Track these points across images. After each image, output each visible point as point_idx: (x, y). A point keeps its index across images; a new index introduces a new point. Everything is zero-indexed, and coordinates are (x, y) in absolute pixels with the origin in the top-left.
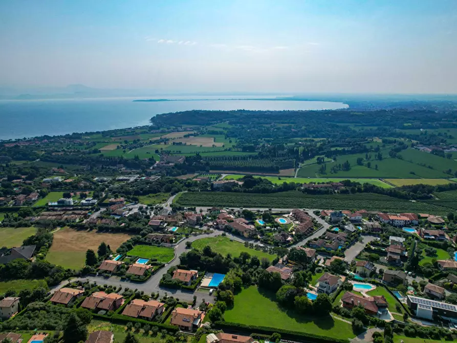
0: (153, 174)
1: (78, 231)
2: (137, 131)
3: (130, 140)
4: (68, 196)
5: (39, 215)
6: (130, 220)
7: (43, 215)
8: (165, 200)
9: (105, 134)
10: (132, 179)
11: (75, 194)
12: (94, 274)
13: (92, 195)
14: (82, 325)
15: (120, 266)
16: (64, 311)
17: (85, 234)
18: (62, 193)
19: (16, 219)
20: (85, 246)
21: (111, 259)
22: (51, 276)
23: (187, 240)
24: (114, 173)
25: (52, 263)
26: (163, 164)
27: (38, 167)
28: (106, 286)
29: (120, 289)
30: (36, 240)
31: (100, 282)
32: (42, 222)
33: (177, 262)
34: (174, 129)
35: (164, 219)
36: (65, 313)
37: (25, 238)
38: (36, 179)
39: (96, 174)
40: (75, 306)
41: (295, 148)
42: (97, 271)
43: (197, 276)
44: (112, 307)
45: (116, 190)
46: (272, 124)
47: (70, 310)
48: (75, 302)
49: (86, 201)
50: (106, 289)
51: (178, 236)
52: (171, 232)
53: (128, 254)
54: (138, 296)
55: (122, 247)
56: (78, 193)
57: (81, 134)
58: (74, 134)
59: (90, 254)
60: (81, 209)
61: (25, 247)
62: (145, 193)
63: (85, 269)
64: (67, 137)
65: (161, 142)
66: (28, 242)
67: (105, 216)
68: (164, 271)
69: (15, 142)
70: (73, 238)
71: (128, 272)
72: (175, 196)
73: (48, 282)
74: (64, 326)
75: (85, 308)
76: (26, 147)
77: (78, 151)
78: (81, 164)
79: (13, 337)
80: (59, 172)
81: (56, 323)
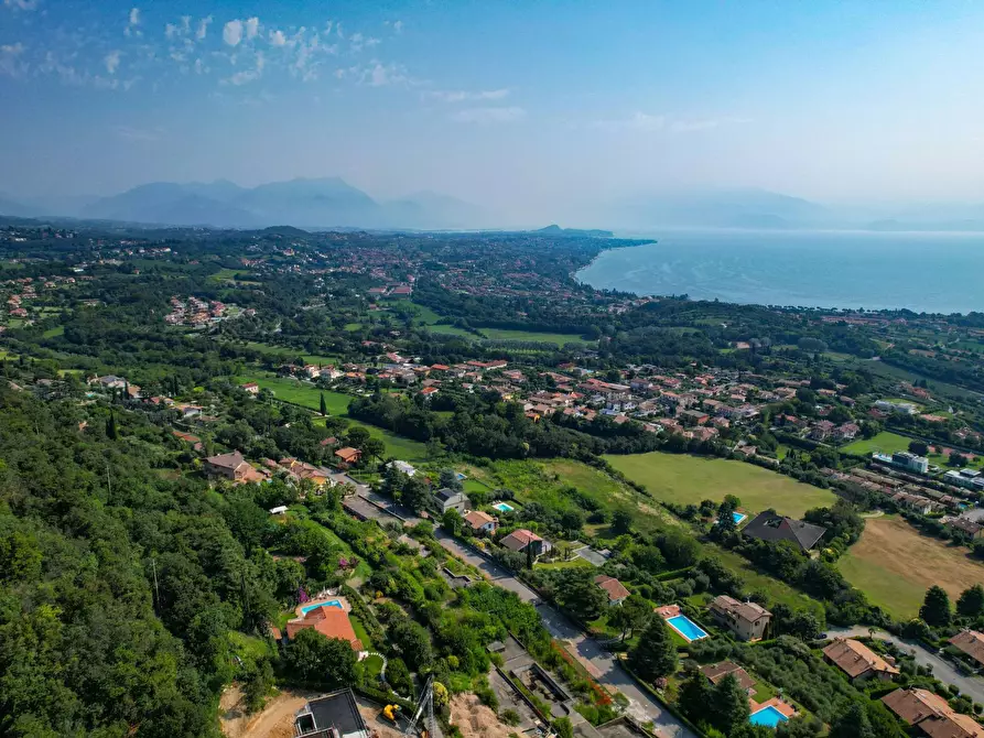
1: (920, 534)
4: (922, 452)
5: (846, 472)
7: (855, 474)
11: (939, 451)
12: (933, 647)
16: (842, 687)
17: (940, 548)
18: (908, 441)
19: (804, 466)
20: (928, 574)
22: (836, 604)
25: (847, 579)
27: (870, 371)
28: (954, 691)
30: (830, 519)
31: (944, 674)
32: (850, 487)
36: (842, 693)
37: (811, 508)
38: (862, 397)
40: (868, 692)
42: (944, 644)
47: (855, 693)
48: (870, 683)
50: (954, 699)
56: (947, 452)
58: (974, 314)
59: (935, 600)
60: (942, 489)
61: (807, 525)
63: (914, 625)
64: (956, 319)
66: (814, 518)
69: (841, 315)
70: (906, 545)
73: (828, 613)
74: (834, 717)
75: (889, 709)
76: (860, 328)
77: (973, 355)
78: (972, 387)
79: (743, 678)
80: (913, 394)
81: (821, 701)
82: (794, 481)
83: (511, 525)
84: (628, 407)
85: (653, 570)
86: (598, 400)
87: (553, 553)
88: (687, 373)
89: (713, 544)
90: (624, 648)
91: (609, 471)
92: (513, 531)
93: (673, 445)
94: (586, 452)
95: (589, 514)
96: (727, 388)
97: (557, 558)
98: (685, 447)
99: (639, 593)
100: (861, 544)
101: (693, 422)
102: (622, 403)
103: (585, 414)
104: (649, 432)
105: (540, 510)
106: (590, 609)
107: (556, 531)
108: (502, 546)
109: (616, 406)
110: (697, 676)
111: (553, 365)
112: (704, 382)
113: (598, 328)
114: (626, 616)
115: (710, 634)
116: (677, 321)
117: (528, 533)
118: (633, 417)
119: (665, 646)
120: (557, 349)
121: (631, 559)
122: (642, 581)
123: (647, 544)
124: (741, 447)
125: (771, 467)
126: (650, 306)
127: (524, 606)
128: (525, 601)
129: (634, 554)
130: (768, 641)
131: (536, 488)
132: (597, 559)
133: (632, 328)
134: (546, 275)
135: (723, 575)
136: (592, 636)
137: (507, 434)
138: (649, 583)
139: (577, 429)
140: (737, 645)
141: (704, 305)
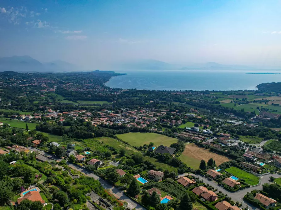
0: (252, 123)
1: (198, 147)
2: (246, 93)
3: (240, 98)
4: (197, 126)
5: (180, 133)
6: (231, 149)
7: (182, 133)
8: (259, 142)
9: (224, 92)
10: (237, 123)
11: (201, 126)
12: (202, 175)
13: (210, 128)
14: (190, 201)
15: (219, 176)
16: (182, 189)
17: (203, 150)
18: (194, 123)
19: (169, 132)
20: (201, 157)
21: (214, 169)
22: (180, 168)
23: (271, 175)
24: (226, 117)
25: (182, 161)
26: (261, 117)
27: (184, 106)
28: (208, 185)
29: (216, 190)
30: (176, 146)
31: (206, 181)
32: (181, 137)
33: (260, 188)
34: (274, 94)
35: (255, 155)
36: (183, 191)
37: (172, 143)
38: (182, 113)
39: (215, 116)
40: (189, 189)
42: (205, 174)
43: (276, 205)
44: (209, 199)
45: (225, 128)
47: (186, 190)
48: (189, 187)
49: (207, 131)
50: (208, 187)
51: (264, 170)
52: (259, 166)
53: (226, 170)
54: (227, 200)
55: (222, 164)
56: (203, 125)
57: (210, 91)
58: (206, 91)
59: (203, 163)
60: (202, 135)
61: (171, 148)
62: (244, 134)
63: (198, 170)
64: (202, 92)
65: (262, 102)
66: (173, 146)
67: (216, 143)
68: (249, 191)
69: (176, 92)
70: (195, 150)
71: (223, 181)
72: (266, 141)
73: (178, 171)
74: (181, 197)
75: (194, 193)
76: (181, 95)
77: (207, 101)
78: (207, 109)
79: (157, 191)
80: (194, 111)
81: (178, 194)
82: (167, 137)
83: (90, 158)
84: (122, 120)
85: (132, 166)
86: (113, 119)
87: (103, 164)
88: (137, 110)
89: (147, 156)
90: (125, 189)
91: (118, 139)
92: (91, 160)
93: (135, 130)
94: (111, 134)
95: (113, 152)
96: (148, 113)
97: (104, 166)
98: (138, 130)
99: (128, 173)
100: (185, 151)
101: (140, 123)
102: (120, 119)
103: (110, 123)
104: (128, 127)
105: (98, 152)
106: (115, 179)
107: (104, 158)
108: (88, 164)
109: (119, 121)
110: (146, 193)
111: (99, 110)
112: (142, 112)
113: (112, 99)
114: (125, 180)
115: (149, 181)
116: (134, 96)
117: (95, 159)
118: (124, 123)
119: (137, 186)
120: (101, 105)
121: (126, 163)
122: (129, 169)
123: (130, 159)
124: (153, 129)
125: (161, 134)
126: (126, 92)
127: (96, 181)
128: (96, 180)
129: (126, 162)
130: (164, 181)
131: (97, 146)
132: (116, 165)
133: (121, 98)
134: (96, 84)
135: (151, 164)
136: (116, 187)
137: (87, 131)
138: (131, 169)
139: (108, 128)
140: (156, 183)
141: (140, 91)
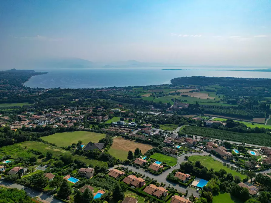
0: (169, 113)
1: (125, 139)
2: (162, 87)
3: (158, 92)
4: (122, 120)
5: (107, 128)
6: (154, 138)
7: (109, 128)
8: (175, 129)
9: (145, 88)
10: (157, 114)
11: (126, 119)
12: (131, 165)
13: (135, 121)
14: (122, 191)
15: (145, 163)
16: (114, 181)
17: (129, 142)
18: (120, 118)
19: (97, 129)
20: (128, 148)
21: (141, 158)
22: (110, 161)
23: (185, 155)
24: (147, 110)
25: (111, 155)
26: (175, 107)
27: (109, 102)
28: (136, 173)
29: (144, 176)
30: (105, 141)
31: (134, 170)
32: (109, 132)
33: (178, 167)
34: (184, 87)
35: (173, 140)
36: (114, 183)
37: (100, 139)
38: (108, 109)
39: (138, 109)
40: (119, 180)
41: (267, 105)
42: (133, 163)
43: (190, 178)
44: (138, 186)
45: (147, 120)
46: (250, 87)
47: (117, 182)
48: (120, 178)
49: (131, 123)
50: (137, 175)
51: (180, 151)
52: (177, 149)
53: (151, 157)
54: (154, 183)
55: (147, 152)
56: (128, 119)
57: (132, 87)
58: (129, 86)
59: (130, 153)
60: (128, 128)
61: (100, 144)
62: (164, 123)
63: (127, 161)
64: (125, 88)
65: (176, 94)
66: (101, 141)
67: (140, 133)
68: (170, 171)
69: (100, 89)
70: (122, 143)
71: (149, 167)
72: (181, 127)
73: (108, 164)
74: (113, 189)
75: (124, 182)
76: (106, 92)
77: (130, 96)
78: (130, 103)
79: (90, 188)
80: (119, 107)
81: (110, 187)
82: (95, 133)
83: (11, 167)
84: (46, 122)
85: (61, 167)
86: (36, 121)
87: (28, 171)
88: (63, 109)
89: (77, 155)
90: (55, 192)
91: (43, 142)
92: (12, 168)
93: (61, 130)
94: (35, 137)
95: (38, 156)
96: (74, 112)
97: (29, 172)
98: (65, 130)
99: (58, 175)
100: (113, 146)
101: (66, 123)
102: (44, 121)
103: (33, 126)
104: (54, 128)
105: (21, 159)
106: (43, 184)
107: (28, 164)
108: (8, 174)
109: (43, 122)
110: (78, 192)
111: (19, 113)
112: (68, 111)
113: (33, 100)
114: (55, 183)
115: (80, 179)
116: (58, 95)
117: (18, 167)
118: (49, 125)
119: (68, 187)
120: (20, 108)
121: (54, 166)
122: (58, 171)
123: (58, 160)
124: (80, 127)
125: (89, 131)
126: (49, 92)
128: (20, 190)
129: (55, 164)
130: (95, 176)
131: (19, 152)
132: (43, 169)
133: (44, 98)
134: (13, 85)
135: (81, 162)
136: (45, 192)
137: (5, 137)
138: (60, 171)
139: (31, 131)
140: (87, 180)
141: (65, 90)
